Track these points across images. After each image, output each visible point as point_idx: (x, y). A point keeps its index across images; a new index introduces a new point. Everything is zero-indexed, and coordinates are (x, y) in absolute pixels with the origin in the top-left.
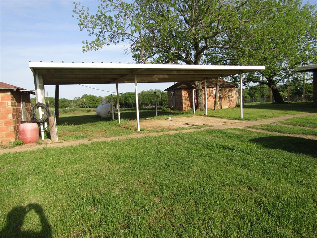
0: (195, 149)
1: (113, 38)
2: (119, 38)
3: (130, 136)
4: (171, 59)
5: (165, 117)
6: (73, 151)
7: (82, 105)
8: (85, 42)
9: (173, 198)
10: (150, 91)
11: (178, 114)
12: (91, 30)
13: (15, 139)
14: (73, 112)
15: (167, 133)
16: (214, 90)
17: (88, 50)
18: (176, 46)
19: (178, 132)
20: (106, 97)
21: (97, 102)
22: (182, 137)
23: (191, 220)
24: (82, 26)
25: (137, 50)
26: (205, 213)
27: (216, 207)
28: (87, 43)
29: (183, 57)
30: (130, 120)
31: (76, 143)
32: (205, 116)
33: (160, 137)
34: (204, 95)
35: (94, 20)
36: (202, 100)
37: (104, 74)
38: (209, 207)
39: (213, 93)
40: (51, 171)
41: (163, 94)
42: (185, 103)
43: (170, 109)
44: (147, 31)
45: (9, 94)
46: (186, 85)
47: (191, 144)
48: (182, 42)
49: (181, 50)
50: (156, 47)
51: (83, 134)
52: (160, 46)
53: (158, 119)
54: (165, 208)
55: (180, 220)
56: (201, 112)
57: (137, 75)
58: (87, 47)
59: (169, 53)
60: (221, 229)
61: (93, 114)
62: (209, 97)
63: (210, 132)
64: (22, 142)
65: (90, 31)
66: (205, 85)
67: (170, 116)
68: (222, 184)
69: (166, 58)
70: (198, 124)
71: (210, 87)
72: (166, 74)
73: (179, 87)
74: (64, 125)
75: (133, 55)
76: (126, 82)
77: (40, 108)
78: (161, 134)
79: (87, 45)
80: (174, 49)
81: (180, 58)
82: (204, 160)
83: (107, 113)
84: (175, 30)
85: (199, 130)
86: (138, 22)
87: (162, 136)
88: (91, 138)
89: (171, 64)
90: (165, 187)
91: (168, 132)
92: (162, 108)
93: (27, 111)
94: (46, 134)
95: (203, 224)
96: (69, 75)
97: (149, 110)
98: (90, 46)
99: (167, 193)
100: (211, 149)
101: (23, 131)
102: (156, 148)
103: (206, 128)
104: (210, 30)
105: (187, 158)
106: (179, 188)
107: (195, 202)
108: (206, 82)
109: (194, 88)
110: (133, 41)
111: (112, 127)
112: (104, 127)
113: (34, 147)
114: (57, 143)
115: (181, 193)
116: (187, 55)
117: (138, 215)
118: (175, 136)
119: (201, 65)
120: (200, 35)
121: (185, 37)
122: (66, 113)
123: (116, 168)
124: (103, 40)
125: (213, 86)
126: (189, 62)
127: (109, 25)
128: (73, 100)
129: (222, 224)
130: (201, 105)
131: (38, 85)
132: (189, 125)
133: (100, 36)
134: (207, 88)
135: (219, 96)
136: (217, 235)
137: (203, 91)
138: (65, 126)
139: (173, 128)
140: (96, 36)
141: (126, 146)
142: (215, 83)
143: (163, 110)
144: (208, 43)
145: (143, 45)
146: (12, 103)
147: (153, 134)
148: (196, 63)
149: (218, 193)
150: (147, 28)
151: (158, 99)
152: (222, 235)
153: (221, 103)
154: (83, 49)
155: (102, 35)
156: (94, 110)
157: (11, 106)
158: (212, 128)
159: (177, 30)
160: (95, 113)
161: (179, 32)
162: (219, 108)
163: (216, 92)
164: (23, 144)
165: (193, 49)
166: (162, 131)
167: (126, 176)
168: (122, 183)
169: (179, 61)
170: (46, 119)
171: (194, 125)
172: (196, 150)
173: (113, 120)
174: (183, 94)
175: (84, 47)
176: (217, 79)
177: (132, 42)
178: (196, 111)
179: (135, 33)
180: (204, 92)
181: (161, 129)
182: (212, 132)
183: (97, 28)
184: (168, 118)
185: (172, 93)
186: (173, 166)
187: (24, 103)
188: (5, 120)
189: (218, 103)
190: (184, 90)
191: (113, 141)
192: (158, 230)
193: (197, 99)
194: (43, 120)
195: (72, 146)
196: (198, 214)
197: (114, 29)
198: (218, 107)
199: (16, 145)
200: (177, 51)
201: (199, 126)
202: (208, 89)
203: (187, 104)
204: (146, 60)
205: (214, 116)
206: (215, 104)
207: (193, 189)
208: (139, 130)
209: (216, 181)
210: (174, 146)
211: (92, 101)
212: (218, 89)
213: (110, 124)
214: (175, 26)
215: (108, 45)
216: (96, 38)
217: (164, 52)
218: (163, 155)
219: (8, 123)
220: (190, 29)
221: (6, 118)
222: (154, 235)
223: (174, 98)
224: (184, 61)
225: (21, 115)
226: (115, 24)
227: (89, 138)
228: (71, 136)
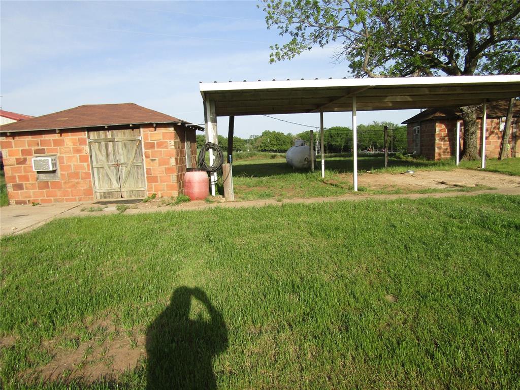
0: (458, 227)
1: (318, 37)
2: (328, 35)
3: (342, 199)
4: (418, 67)
5: (401, 170)
6: (255, 214)
7: (261, 147)
8: (274, 47)
9: (419, 300)
10: (373, 124)
11: (426, 165)
12: (284, 26)
13: (177, 193)
14: (251, 157)
15: (405, 196)
16: (502, 122)
17: (279, 59)
18: (429, 42)
19: (426, 196)
20: (298, 135)
21: (284, 142)
22: (434, 205)
23: (450, 335)
24: (270, 21)
25: (357, 55)
26: (477, 329)
27: (498, 324)
28: (277, 48)
29: (441, 63)
30: (340, 172)
31: (261, 203)
32: (479, 170)
33: (393, 202)
34: (479, 132)
35: (289, 9)
36: (474, 140)
37: (302, 98)
38: (485, 322)
39: (499, 128)
40: (230, 240)
41: (397, 129)
42: (441, 146)
43: (411, 156)
44: (377, 20)
45: (172, 129)
46: (444, 114)
47: (451, 216)
48: (442, 34)
49: (438, 49)
50: (391, 47)
51: (268, 191)
52: (399, 45)
53: (387, 172)
54: (404, 312)
55: (431, 333)
56: (471, 162)
57: (357, 97)
58: (277, 54)
59: (414, 56)
60: (507, 359)
61: (281, 162)
62: (490, 135)
63: (490, 199)
64: (187, 197)
65: (282, 28)
66: (483, 113)
67: (411, 168)
68: (511, 289)
69: (408, 67)
70: (465, 185)
71: (494, 116)
72: (408, 94)
73: (431, 117)
74: (239, 177)
75: (350, 63)
76: (336, 109)
77: (211, 150)
78: (394, 197)
79: (277, 51)
80: (425, 48)
81: (436, 64)
82: (476, 247)
83: (303, 161)
84: (428, 14)
85: (468, 194)
86: (363, 6)
87: (397, 201)
88: (280, 198)
89: (418, 76)
90: (403, 280)
91: (409, 195)
92: (395, 154)
93: (192, 154)
94: (217, 189)
95: (472, 345)
96: (250, 100)
97: (372, 158)
98: (281, 53)
99: (408, 291)
100: (490, 229)
101: (189, 182)
102: (387, 219)
103: (480, 192)
104: (503, 5)
105: (443, 240)
106: (429, 285)
107: (459, 311)
108: (485, 108)
109: (459, 118)
110: (350, 39)
111: (312, 183)
112: (298, 182)
113: (203, 206)
114: (233, 202)
115: (433, 293)
116: (450, 57)
117: (361, 315)
118: (421, 202)
119: (476, 75)
120: (480, 18)
121: (449, 24)
122: (240, 158)
123: (322, 245)
124: (301, 41)
125: (499, 114)
126: (452, 72)
127: (312, 15)
128: (249, 140)
129: (508, 351)
130: (473, 151)
131: (209, 116)
132: (446, 186)
133: (297, 34)
134: (488, 117)
135: (512, 134)
136: (498, 366)
137: (477, 123)
138: (242, 179)
139: (416, 189)
140: (292, 35)
141: (336, 212)
142: (505, 110)
143: (398, 157)
144: (496, 33)
145: (369, 46)
146: (175, 143)
147: (382, 197)
148: (467, 72)
149: (503, 303)
150: (378, 16)
151: (388, 139)
152: (507, 367)
153: (515, 146)
154: (270, 58)
155: (300, 33)
156: (281, 156)
157: (174, 147)
158: (493, 192)
159: (432, 12)
160: (284, 161)
161: (437, 17)
162: (510, 156)
163: (505, 126)
164: (189, 200)
165: (463, 46)
166: (396, 192)
167: (339, 258)
168: (332, 267)
169: (433, 69)
170: (218, 166)
171: (456, 186)
172: (461, 228)
173: (312, 172)
174: (438, 129)
175: (273, 55)
176: (510, 101)
177: (348, 42)
178: (462, 160)
179: (355, 25)
180: (479, 126)
181: (394, 189)
182: (494, 198)
183: (293, 22)
184: (407, 172)
185: (415, 128)
186: (417, 250)
187: (189, 143)
188: (166, 166)
189: (509, 146)
190: (440, 123)
191: (315, 204)
192: (394, 340)
193: (464, 139)
194: (214, 168)
195: (254, 208)
196: (464, 330)
197: (322, 21)
198: (507, 154)
199: (180, 201)
200: (431, 52)
201: (467, 187)
202: (489, 120)
203: (444, 147)
204: (371, 71)
205: (499, 170)
206: (502, 150)
207: (454, 290)
208: (356, 190)
209: (500, 283)
210: (419, 219)
211: (276, 142)
212: (511, 120)
213: (307, 179)
214: (429, 6)
215: (309, 49)
216: (291, 38)
217: (406, 55)
218: (399, 231)
219: (169, 171)
220: (459, 9)
221: (168, 163)
222: (387, 347)
223: (419, 136)
224: (444, 70)
225: (185, 160)
226: (322, 13)
227: (277, 197)
228: (251, 193)
